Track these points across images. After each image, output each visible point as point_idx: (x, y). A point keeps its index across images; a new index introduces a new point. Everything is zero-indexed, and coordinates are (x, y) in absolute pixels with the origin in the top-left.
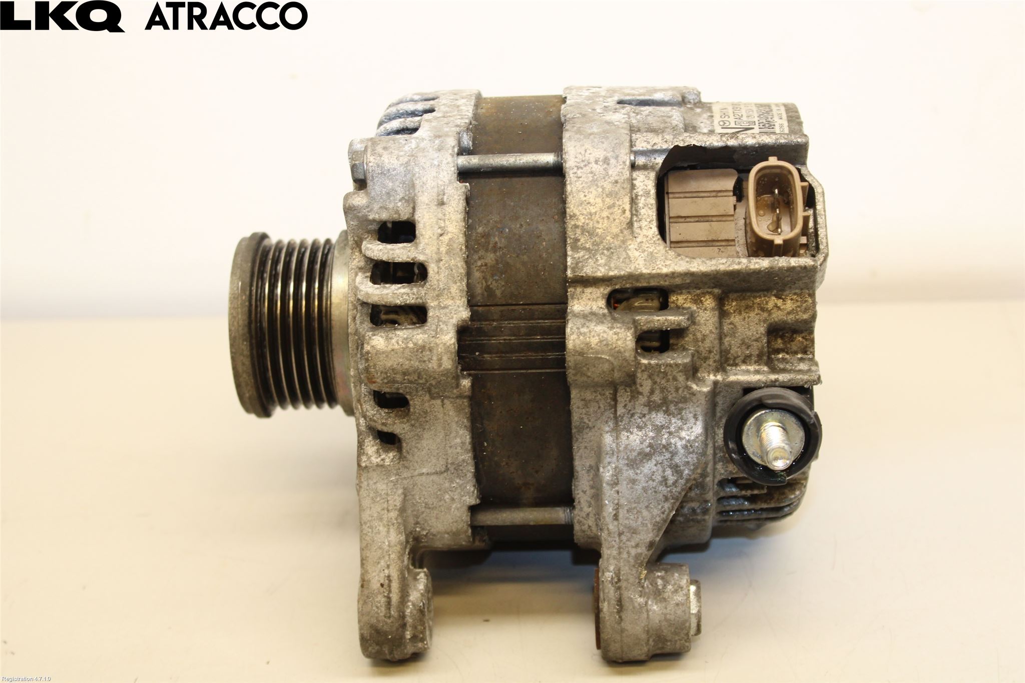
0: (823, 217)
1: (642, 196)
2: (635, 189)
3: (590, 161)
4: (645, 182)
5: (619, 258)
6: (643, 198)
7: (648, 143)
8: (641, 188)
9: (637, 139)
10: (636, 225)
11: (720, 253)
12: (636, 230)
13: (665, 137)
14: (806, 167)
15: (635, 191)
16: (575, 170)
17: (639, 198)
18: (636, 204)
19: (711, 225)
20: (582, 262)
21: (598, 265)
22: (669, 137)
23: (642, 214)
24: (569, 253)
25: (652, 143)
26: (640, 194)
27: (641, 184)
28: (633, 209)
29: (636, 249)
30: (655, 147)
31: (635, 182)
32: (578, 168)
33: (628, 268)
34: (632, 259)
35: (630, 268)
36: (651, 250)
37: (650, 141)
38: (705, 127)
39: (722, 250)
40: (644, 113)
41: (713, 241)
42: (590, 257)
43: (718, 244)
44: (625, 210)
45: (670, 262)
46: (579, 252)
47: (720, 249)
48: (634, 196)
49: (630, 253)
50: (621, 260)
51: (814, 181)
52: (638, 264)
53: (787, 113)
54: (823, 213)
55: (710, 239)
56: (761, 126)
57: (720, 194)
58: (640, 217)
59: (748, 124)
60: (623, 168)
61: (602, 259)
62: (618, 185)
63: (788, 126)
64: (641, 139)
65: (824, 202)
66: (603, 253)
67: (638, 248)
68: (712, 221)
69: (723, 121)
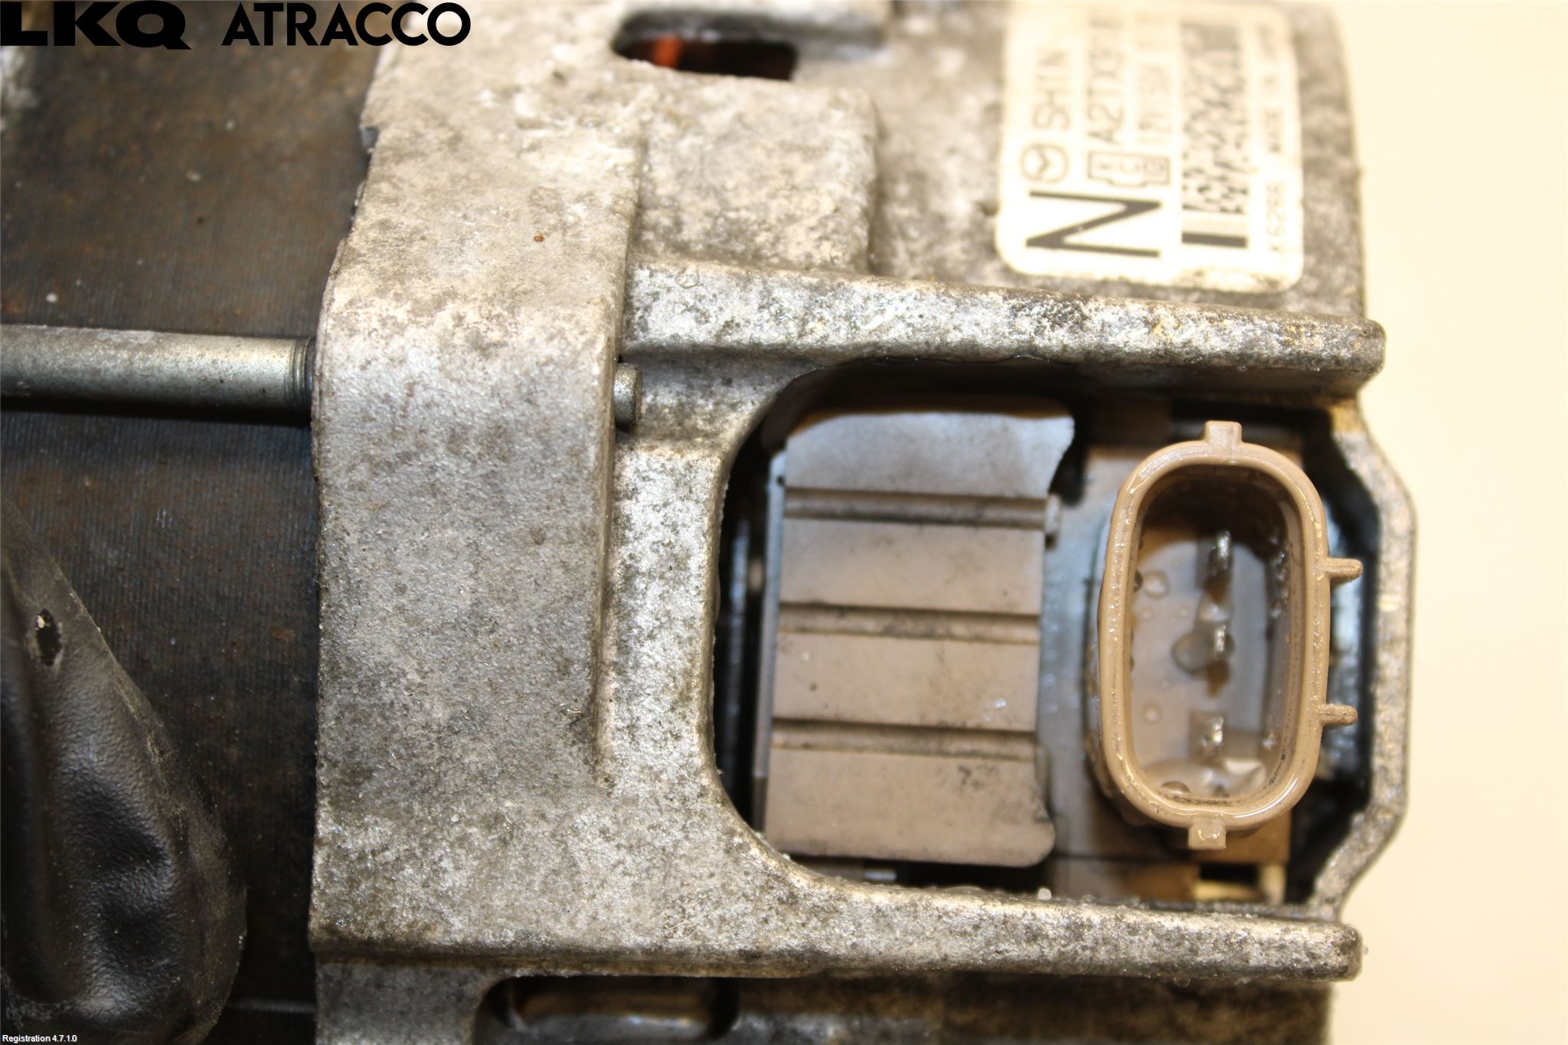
0: (1401, 651)
1: (650, 575)
2: (624, 541)
3: (428, 438)
4: (669, 510)
5: (529, 869)
6: (655, 589)
7: (703, 317)
8: (652, 537)
9: (655, 296)
10: (613, 716)
11: (969, 789)
12: (612, 741)
13: (777, 293)
14: (1356, 408)
15: (624, 552)
16: (362, 473)
17: (640, 583)
18: (626, 615)
19: (941, 658)
20: (372, 874)
21: (440, 896)
22: (791, 300)
23: (645, 661)
24: (325, 826)
25: (716, 323)
26: (644, 566)
27: (655, 519)
28: (610, 639)
29: (604, 832)
30: (730, 339)
31: (628, 507)
32: (377, 466)
33: (564, 919)
34: (585, 879)
35: (572, 923)
36: (666, 841)
37: (712, 309)
38: (965, 183)
39: (976, 775)
40: (716, 122)
41: (943, 730)
42: (411, 855)
43: (967, 745)
44: (569, 662)
45: (742, 906)
46: (365, 827)
47: (967, 772)
48: (617, 576)
49: (577, 849)
50: (538, 878)
51: (1385, 476)
52: (608, 907)
53: (1304, 111)
54: (1399, 628)
55: (933, 719)
56: (1194, 197)
57: (991, 513)
58: (636, 678)
59: (1138, 178)
60: (570, 481)
61: (457, 868)
62: (545, 551)
63: (1305, 204)
64: (672, 296)
65: (1410, 578)
66: (463, 840)
67: (613, 829)
68: (952, 637)
69: (1039, 148)
